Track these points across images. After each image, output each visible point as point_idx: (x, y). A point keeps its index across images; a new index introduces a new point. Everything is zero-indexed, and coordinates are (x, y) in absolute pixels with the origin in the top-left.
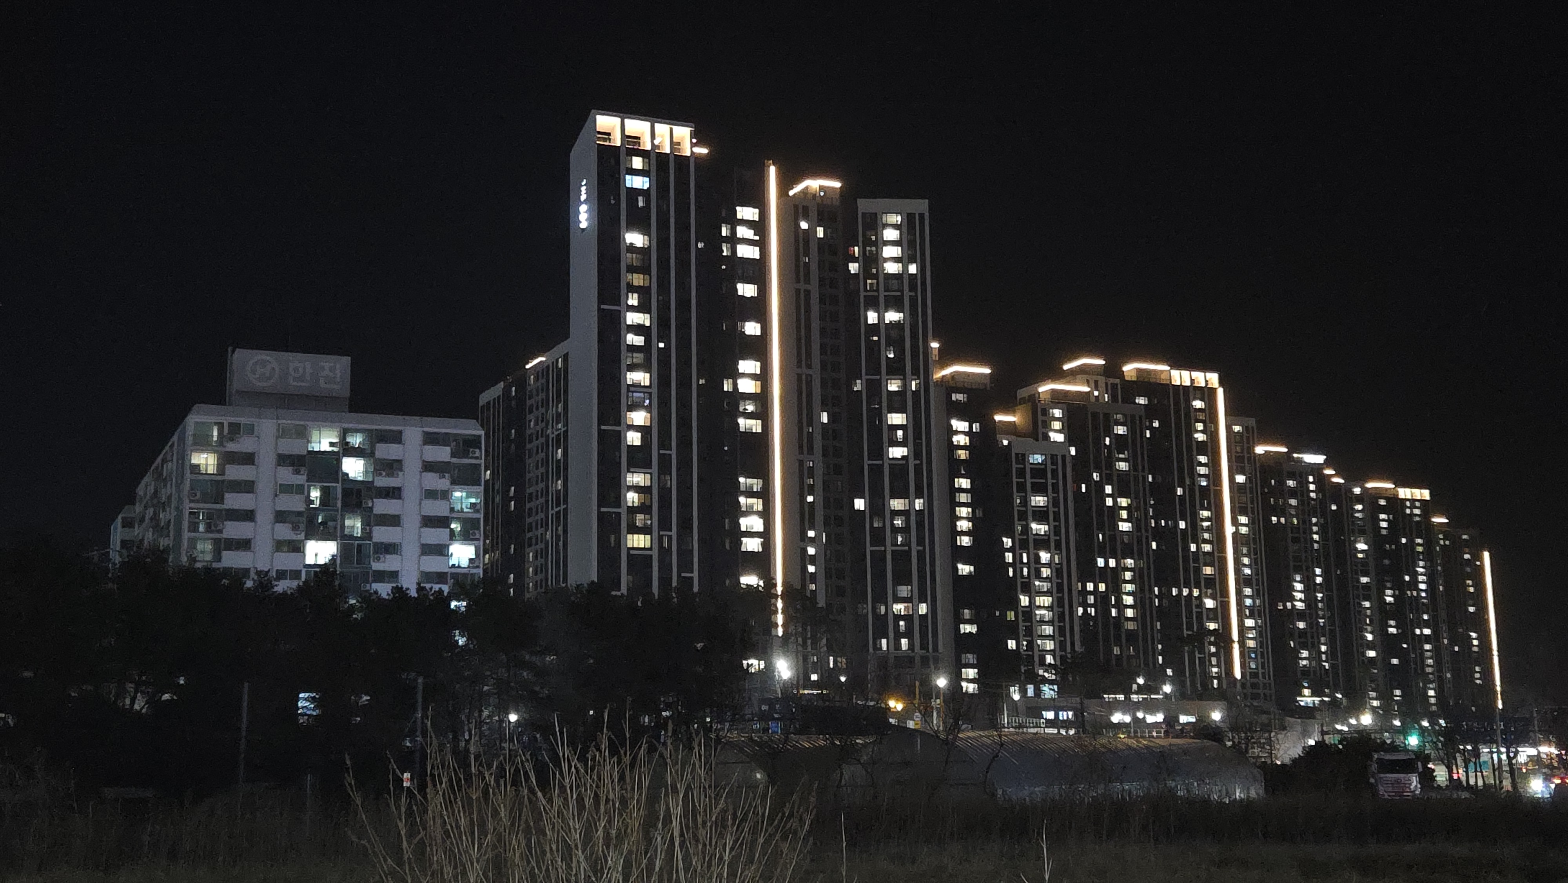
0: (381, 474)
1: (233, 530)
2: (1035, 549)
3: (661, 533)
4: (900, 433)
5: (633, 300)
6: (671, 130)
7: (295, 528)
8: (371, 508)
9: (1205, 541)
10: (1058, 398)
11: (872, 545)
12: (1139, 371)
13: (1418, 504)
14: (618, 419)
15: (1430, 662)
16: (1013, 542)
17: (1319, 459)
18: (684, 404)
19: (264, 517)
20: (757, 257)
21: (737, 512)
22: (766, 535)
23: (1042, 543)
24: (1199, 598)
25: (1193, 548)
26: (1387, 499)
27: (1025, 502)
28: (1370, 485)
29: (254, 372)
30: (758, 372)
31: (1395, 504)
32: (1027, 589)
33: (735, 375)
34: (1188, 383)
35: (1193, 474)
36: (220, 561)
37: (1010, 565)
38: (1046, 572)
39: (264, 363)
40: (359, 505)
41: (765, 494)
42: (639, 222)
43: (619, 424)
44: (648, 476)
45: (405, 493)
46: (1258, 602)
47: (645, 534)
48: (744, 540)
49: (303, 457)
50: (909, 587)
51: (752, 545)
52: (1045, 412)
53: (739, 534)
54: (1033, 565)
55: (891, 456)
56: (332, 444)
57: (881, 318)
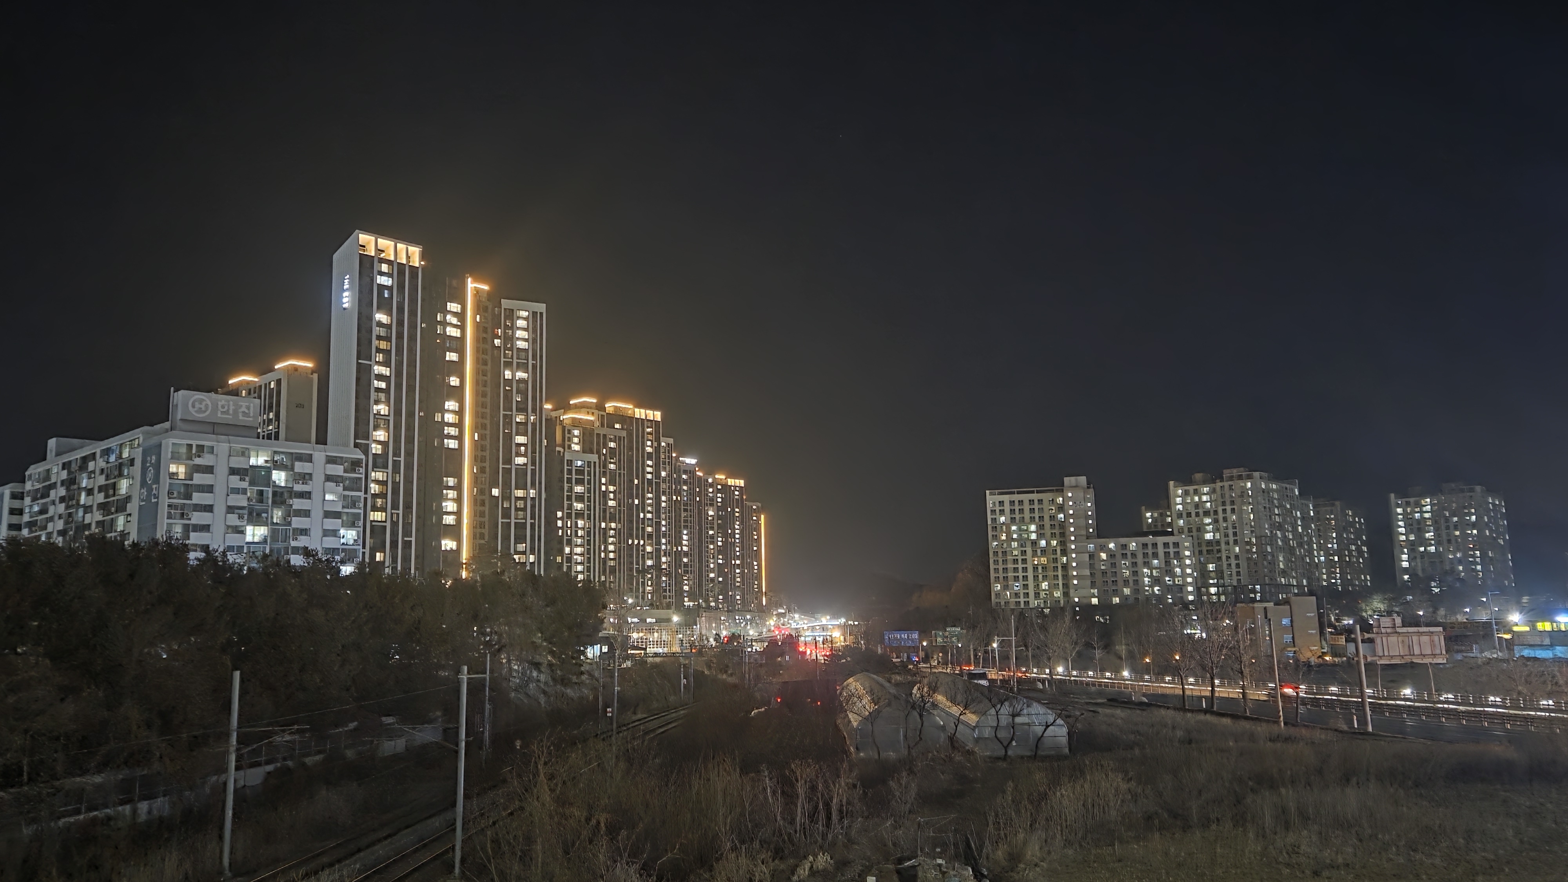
0: (299, 483)
1: (197, 518)
2: (576, 518)
3: (393, 511)
4: (523, 448)
5: (380, 357)
6: (407, 248)
7: (241, 517)
8: (291, 506)
9: (649, 512)
10: (576, 423)
11: (502, 519)
12: (616, 407)
13: (737, 489)
14: (367, 436)
15: (738, 579)
16: (563, 514)
17: (693, 461)
18: (410, 428)
19: (220, 509)
20: (459, 335)
21: (442, 498)
22: (458, 514)
23: (579, 515)
24: (644, 545)
25: (642, 515)
26: (722, 485)
27: (571, 489)
28: (717, 476)
29: (193, 406)
30: (457, 410)
31: (726, 488)
32: (569, 543)
33: (443, 411)
34: (643, 417)
35: (644, 472)
36: (189, 539)
37: (560, 528)
38: (580, 533)
39: (202, 400)
40: (283, 502)
41: (458, 488)
42: (385, 305)
43: (368, 439)
44: (385, 474)
45: (313, 496)
46: (669, 547)
47: (382, 512)
48: (445, 517)
49: (246, 470)
50: (524, 545)
51: (449, 520)
52: (569, 432)
53: (442, 513)
54: (574, 529)
55: (516, 463)
56: (266, 461)
57: (513, 375)
